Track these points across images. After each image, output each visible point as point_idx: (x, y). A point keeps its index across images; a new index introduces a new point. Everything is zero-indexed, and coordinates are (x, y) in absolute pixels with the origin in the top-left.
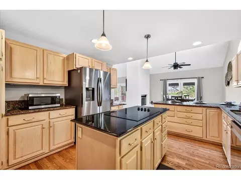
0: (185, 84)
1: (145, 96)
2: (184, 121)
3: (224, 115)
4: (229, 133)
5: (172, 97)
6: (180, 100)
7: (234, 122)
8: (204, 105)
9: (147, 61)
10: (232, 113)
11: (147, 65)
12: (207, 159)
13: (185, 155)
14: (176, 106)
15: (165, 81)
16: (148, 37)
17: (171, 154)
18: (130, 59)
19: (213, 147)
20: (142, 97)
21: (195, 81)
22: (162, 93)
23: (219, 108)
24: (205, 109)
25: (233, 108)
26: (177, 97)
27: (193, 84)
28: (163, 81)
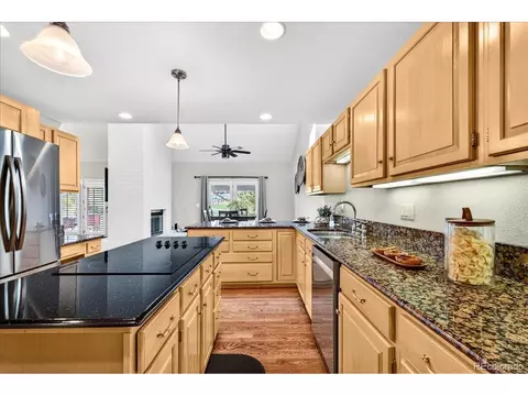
0: (240, 188)
1: (161, 213)
2: (243, 257)
3: (300, 238)
4: (309, 264)
5: (220, 212)
6: (234, 218)
7: (317, 246)
8: (273, 225)
9: (178, 131)
10: (310, 234)
11: (177, 141)
12: (281, 315)
13: (251, 319)
14: (231, 231)
15: (204, 180)
16: (179, 75)
17: (228, 326)
18: (126, 116)
19: (286, 293)
20: (152, 214)
21: (255, 183)
22: (198, 205)
23: (292, 228)
24: (275, 231)
25: (307, 227)
26: (231, 213)
27: (253, 188)
28: (199, 180)
